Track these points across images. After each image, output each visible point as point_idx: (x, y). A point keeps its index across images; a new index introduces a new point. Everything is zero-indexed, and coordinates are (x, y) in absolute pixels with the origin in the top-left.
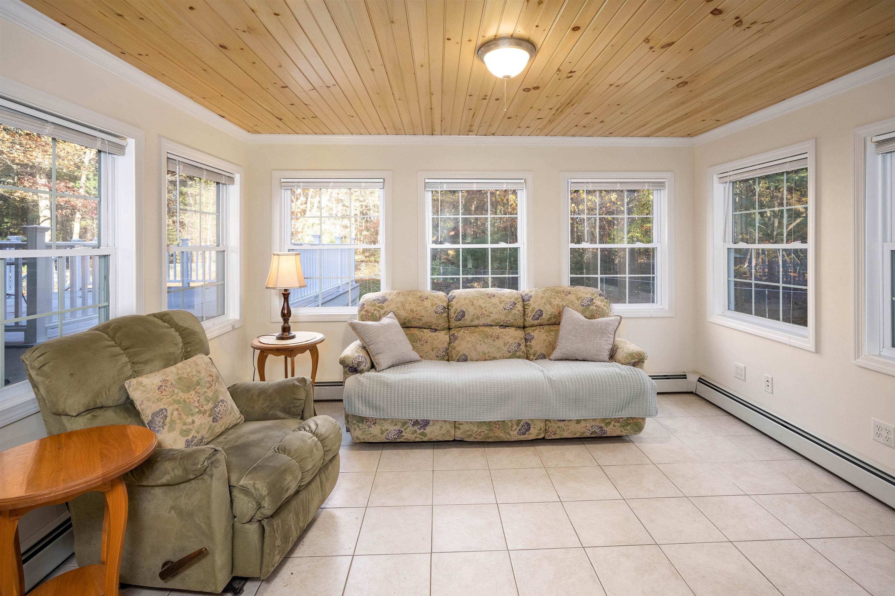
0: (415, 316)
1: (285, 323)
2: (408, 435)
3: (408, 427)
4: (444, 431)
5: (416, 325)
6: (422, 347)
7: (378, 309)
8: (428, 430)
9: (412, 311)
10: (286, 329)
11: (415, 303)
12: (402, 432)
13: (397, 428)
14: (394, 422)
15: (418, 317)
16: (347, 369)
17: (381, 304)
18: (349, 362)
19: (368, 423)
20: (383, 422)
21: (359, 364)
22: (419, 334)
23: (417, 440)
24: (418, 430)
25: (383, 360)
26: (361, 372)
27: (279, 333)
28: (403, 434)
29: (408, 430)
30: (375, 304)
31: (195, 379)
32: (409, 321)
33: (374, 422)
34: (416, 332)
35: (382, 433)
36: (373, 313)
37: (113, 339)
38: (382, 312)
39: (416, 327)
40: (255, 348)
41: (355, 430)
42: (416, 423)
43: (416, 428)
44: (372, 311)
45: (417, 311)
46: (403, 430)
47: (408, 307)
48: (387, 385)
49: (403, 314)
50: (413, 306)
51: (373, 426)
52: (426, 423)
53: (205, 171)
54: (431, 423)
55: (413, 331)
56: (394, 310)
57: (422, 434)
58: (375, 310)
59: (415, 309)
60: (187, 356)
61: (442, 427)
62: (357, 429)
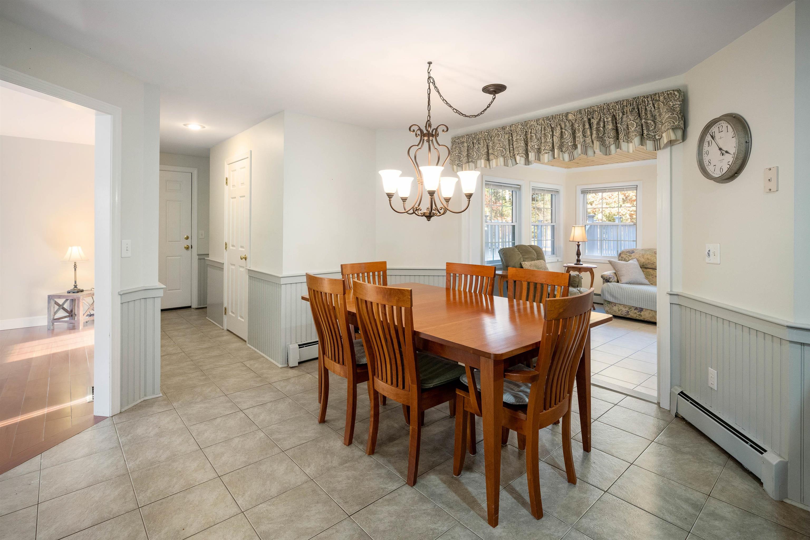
0: (650, 262)
1: (578, 258)
2: (632, 314)
3: (632, 310)
4: (650, 315)
5: (651, 267)
6: (653, 279)
7: (628, 257)
8: (642, 313)
9: (648, 259)
10: (578, 261)
11: (650, 255)
12: (629, 312)
13: (627, 309)
14: (625, 306)
15: (651, 262)
16: (604, 280)
17: (630, 254)
18: (605, 277)
19: (612, 305)
20: (619, 305)
21: (610, 278)
22: (652, 272)
23: (637, 318)
24: (637, 313)
25: (624, 279)
26: (611, 282)
27: (576, 262)
28: (629, 313)
29: (632, 311)
30: (627, 254)
31: (540, 267)
32: (646, 264)
33: (615, 304)
34: (651, 271)
35: (619, 311)
36: (625, 258)
37: (518, 250)
38: (630, 258)
39: (651, 268)
40: (565, 267)
41: (606, 307)
42: (636, 309)
43: (636, 311)
44: (625, 257)
45: (651, 259)
46: (629, 311)
47: (645, 257)
48: (622, 288)
49: (642, 260)
50: (649, 257)
51: (614, 306)
52: (641, 310)
53: (546, 191)
54: (644, 310)
55: (648, 270)
56: (637, 258)
57: (640, 315)
58: (626, 257)
59: (650, 258)
60: (538, 259)
61: (650, 313)
62: (607, 307)
